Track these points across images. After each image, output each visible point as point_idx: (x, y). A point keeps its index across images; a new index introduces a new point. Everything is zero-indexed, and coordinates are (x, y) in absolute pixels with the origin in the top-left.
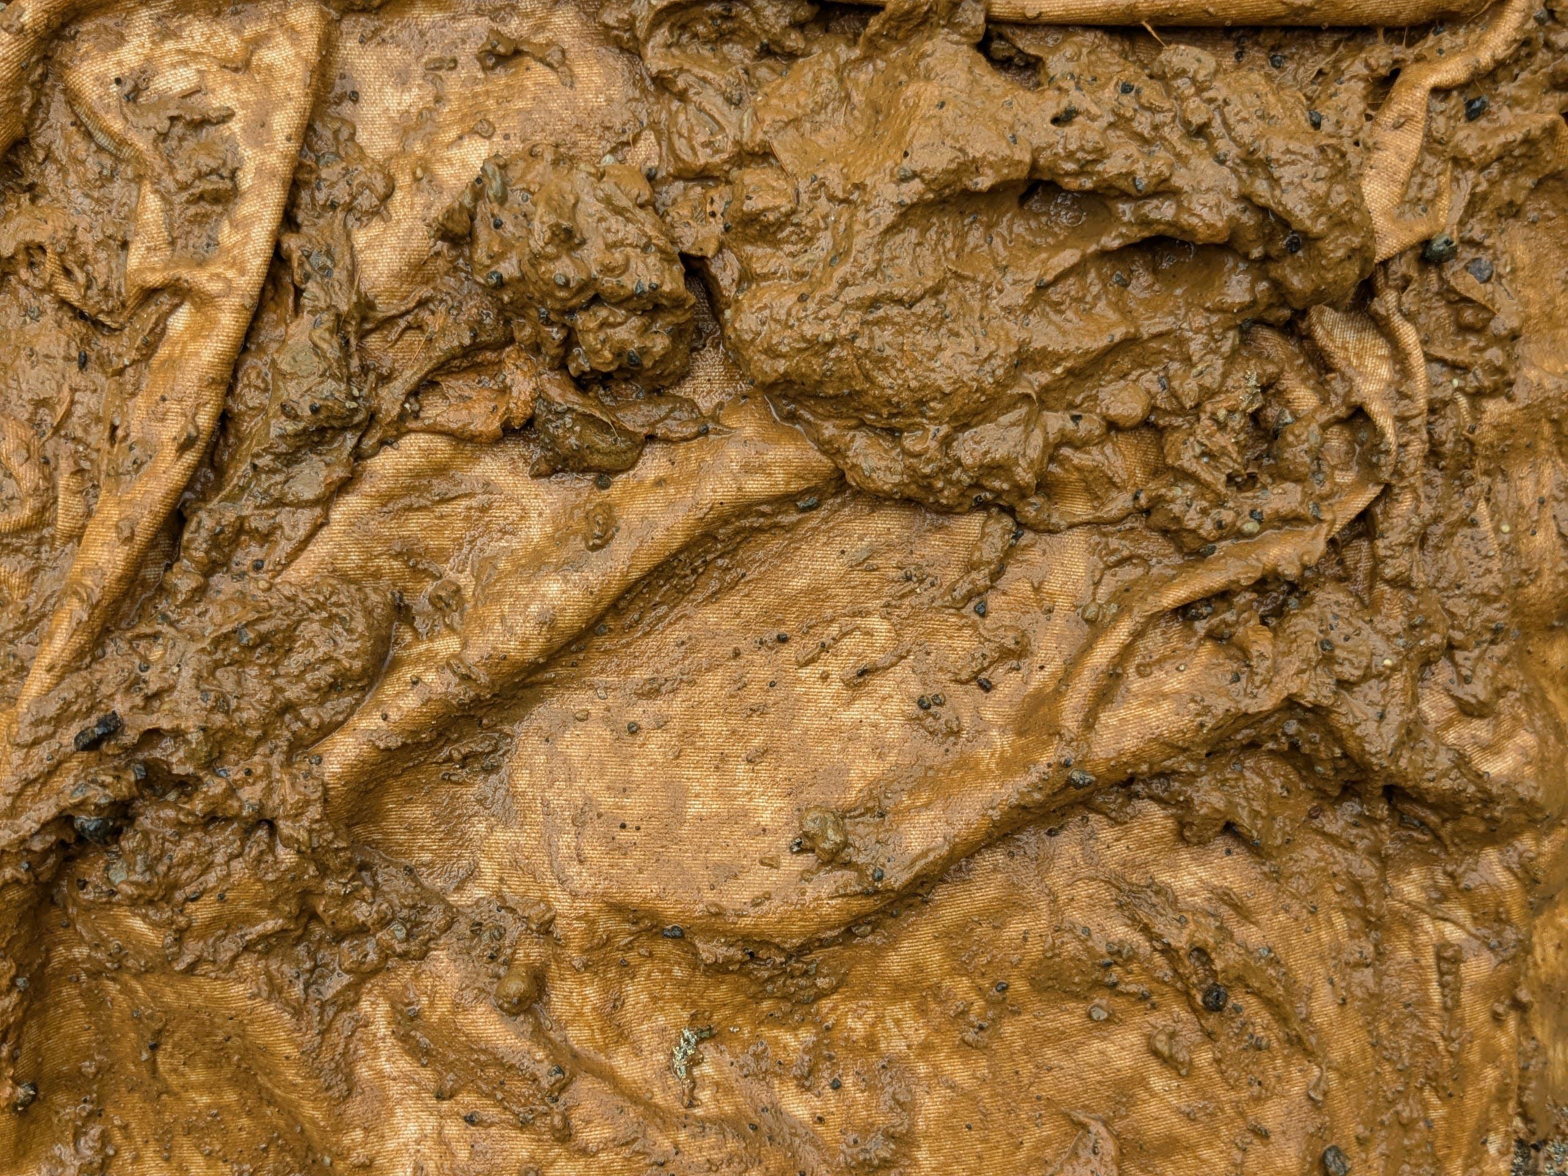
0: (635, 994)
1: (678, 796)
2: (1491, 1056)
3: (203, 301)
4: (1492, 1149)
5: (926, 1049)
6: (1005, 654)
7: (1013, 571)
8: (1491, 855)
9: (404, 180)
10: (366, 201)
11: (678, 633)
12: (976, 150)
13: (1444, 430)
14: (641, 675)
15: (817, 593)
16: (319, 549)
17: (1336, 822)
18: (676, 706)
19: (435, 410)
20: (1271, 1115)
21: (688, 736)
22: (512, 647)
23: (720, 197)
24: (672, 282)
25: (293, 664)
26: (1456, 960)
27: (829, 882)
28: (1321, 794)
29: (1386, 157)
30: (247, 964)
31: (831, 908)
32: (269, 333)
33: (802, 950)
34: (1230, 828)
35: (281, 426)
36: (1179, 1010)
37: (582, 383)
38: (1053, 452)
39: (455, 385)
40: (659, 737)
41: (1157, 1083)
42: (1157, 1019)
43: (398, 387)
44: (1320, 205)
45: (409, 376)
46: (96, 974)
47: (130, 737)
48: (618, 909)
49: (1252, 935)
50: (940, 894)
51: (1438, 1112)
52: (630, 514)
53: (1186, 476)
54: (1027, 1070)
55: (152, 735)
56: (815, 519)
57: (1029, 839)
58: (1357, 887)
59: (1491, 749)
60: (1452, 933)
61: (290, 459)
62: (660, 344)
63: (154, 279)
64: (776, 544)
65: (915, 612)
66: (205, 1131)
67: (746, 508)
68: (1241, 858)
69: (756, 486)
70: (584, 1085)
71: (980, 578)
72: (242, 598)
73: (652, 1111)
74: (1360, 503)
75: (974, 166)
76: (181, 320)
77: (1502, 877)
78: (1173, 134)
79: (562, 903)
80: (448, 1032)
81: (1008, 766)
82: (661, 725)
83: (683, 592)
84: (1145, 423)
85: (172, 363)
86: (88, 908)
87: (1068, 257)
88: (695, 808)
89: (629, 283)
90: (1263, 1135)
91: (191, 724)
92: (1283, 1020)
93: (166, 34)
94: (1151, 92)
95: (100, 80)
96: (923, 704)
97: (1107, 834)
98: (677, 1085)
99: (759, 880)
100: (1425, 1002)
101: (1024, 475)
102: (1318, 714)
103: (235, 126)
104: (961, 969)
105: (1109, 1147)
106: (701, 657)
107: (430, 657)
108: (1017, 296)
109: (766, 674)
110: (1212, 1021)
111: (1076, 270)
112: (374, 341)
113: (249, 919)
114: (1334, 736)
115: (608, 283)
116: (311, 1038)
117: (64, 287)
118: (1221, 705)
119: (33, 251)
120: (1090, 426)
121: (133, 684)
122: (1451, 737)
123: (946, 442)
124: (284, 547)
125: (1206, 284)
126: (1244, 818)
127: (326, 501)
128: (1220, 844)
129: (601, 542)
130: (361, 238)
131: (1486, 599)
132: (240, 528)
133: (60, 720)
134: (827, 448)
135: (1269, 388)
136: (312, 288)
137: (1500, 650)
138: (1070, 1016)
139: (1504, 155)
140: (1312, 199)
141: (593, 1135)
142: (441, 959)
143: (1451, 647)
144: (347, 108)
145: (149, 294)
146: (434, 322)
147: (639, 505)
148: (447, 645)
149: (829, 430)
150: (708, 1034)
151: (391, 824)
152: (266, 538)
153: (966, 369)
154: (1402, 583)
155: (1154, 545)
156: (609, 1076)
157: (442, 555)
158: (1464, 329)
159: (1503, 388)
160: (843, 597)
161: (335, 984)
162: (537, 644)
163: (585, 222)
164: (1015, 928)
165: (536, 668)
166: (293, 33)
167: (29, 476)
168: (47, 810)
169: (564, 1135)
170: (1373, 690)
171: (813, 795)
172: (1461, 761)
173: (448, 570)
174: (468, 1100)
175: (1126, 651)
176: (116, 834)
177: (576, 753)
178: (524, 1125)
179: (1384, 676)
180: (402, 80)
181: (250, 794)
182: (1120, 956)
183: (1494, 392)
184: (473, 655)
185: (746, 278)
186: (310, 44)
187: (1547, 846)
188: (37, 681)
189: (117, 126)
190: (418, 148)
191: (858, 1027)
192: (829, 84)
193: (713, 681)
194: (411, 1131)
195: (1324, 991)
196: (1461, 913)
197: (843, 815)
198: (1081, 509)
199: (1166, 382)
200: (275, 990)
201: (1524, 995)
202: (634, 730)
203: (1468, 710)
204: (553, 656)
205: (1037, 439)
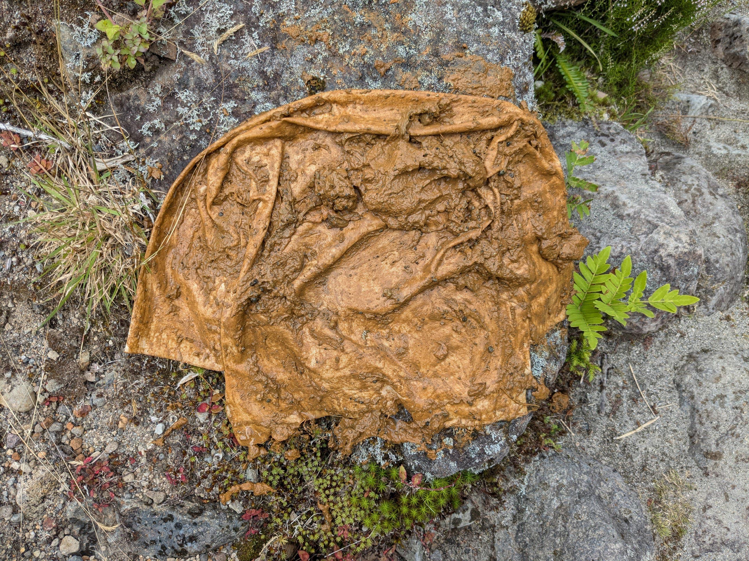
0: (354, 324)
1: (360, 288)
2: (523, 328)
3: (265, 202)
4: (525, 346)
5: (410, 331)
6: (420, 257)
7: (421, 241)
8: (521, 289)
9: (299, 174)
10: (293, 178)
11: (358, 257)
12: (408, 164)
13: (505, 208)
14: (351, 265)
15: (384, 248)
16: (290, 246)
17: (488, 284)
18: (358, 271)
19: (309, 217)
20: (477, 341)
21: (361, 276)
22: (327, 262)
23: (360, 174)
24: (352, 193)
25: (287, 268)
26: (514, 310)
27: (389, 302)
28: (484, 279)
29: (490, 156)
30: (282, 323)
31: (390, 307)
32: (277, 206)
33: (385, 315)
34: (466, 287)
35: (281, 224)
36: (458, 322)
37: (336, 211)
38: (427, 218)
39: (312, 213)
40: (355, 277)
41: (455, 336)
42: (454, 324)
43: (302, 214)
44: (474, 171)
45: (304, 212)
46: (254, 326)
47: (260, 283)
48: (350, 309)
49: (472, 307)
50: (411, 303)
51: (513, 339)
52: (347, 235)
53: (453, 221)
54: (429, 335)
55: (263, 283)
56: (382, 234)
57: (427, 292)
58: (493, 297)
59: (518, 268)
60: (514, 304)
61: (283, 230)
62: (351, 204)
63: (255, 198)
64: (375, 239)
65: (403, 250)
66: (276, 354)
67: (369, 233)
68: (469, 293)
69: (371, 229)
70: (346, 342)
71: (415, 243)
72: (276, 256)
73: (359, 346)
74: (488, 224)
75: (408, 167)
76: (261, 205)
77: (523, 293)
78: (446, 157)
79: (340, 309)
80: (320, 333)
81: (422, 278)
82: (356, 274)
83: (358, 249)
84: (445, 211)
85: (260, 214)
86: (252, 315)
87: (428, 181)
88: (363, 290)
89: (344, 194)
90: (476, 345)
91: (270, 280)
92: (479, 323)
93: (253, 150)
94: (442, 149)
95: (242, 160)
96: (405, 268)
97: (442, 290)
98: (363, 340)
99: (377, 302)
100: (508, 318)
101: (422, 223)
102: (481, 265)
103: (268, 167)
104: (415, 317)
105: (445, 348)
106: (363, 261)
107: (312, 264)
108: (418, 190)
109: (375, 264)
110: (464, 324)
111: (430, 183)
112: (296, 205)
113: (282, 315)
114: (485, 268)
115: (341, 194)
116: (295, 336)
117: (238, 200)
118: (462, 264)
119: (232, 194)
120: (434, 212)
121: (259, 274)
122: (510, 267)
123: (406, 218)
124: (283, 246)
125: (455, 184)
126: (469, 285)
127: (290, 237)
128: (465, 290)
129: (342, 241)
130: (292, 186)
131: (516, 240)
132: (275, 243)
133: (247, 281)
134: (383, 220)
135: (469, 203)
136: (285, 197)
137: (519, 249)
138: (437, 324)
139: (515, 152)
140: (472, 170)
141: (348, 350)
142: (318, 320)
143: (508, 250)
144: (287, 160)
145: (254, 201)
146: (308, 201)
147: (348, 234)
148: (315, 262)
149: (384, 217)
150: (369, 331)
151: (306, 296)
152: (280, 244)
153: (409, 205)
154: (497, 239)
155: (448, 234)
156: (350, 340)
157: (312, 245)
158: (509, 187)
159: (518, 197)
160: (389, 248)
161: (299, 326)
162: (332, 261)
163: (336, 183)
164: (425, 308)
165: (331, 265)
166: (276, 147)
167: (235, 236)
168: (246, 297)
169: (343, 350)
170: (492, 259)
171: (385, 286)
172: (511, 271)
173: (313, 247)
174: (325, 345)
175: (443, 256)
176: (258, 301)
177: (340, 281)
178: (335, 349)
179: (494, 256)
180: (297, 153)
181: (282, 292)
182: (446, 312)
183: (516, 199)
184: (320, 264)
185: (366, 190)
186: (280, 148)
187: (533, 286)
188: (242, 274)
189: (246, 169)
190: (302, 167)
191: (397, 329)
192: (380, 150)
193: (365, 265)
194: (314, 352)
195: (487, 317)
196: (515, 300)
197: (391, 289)
198: (434, 228)
199: (448, 203)
200: (288, 327)
201: (529, 316)
202: (351, 275)
203: (513, 261)
204: (334, 263)
205: (424, 216)
